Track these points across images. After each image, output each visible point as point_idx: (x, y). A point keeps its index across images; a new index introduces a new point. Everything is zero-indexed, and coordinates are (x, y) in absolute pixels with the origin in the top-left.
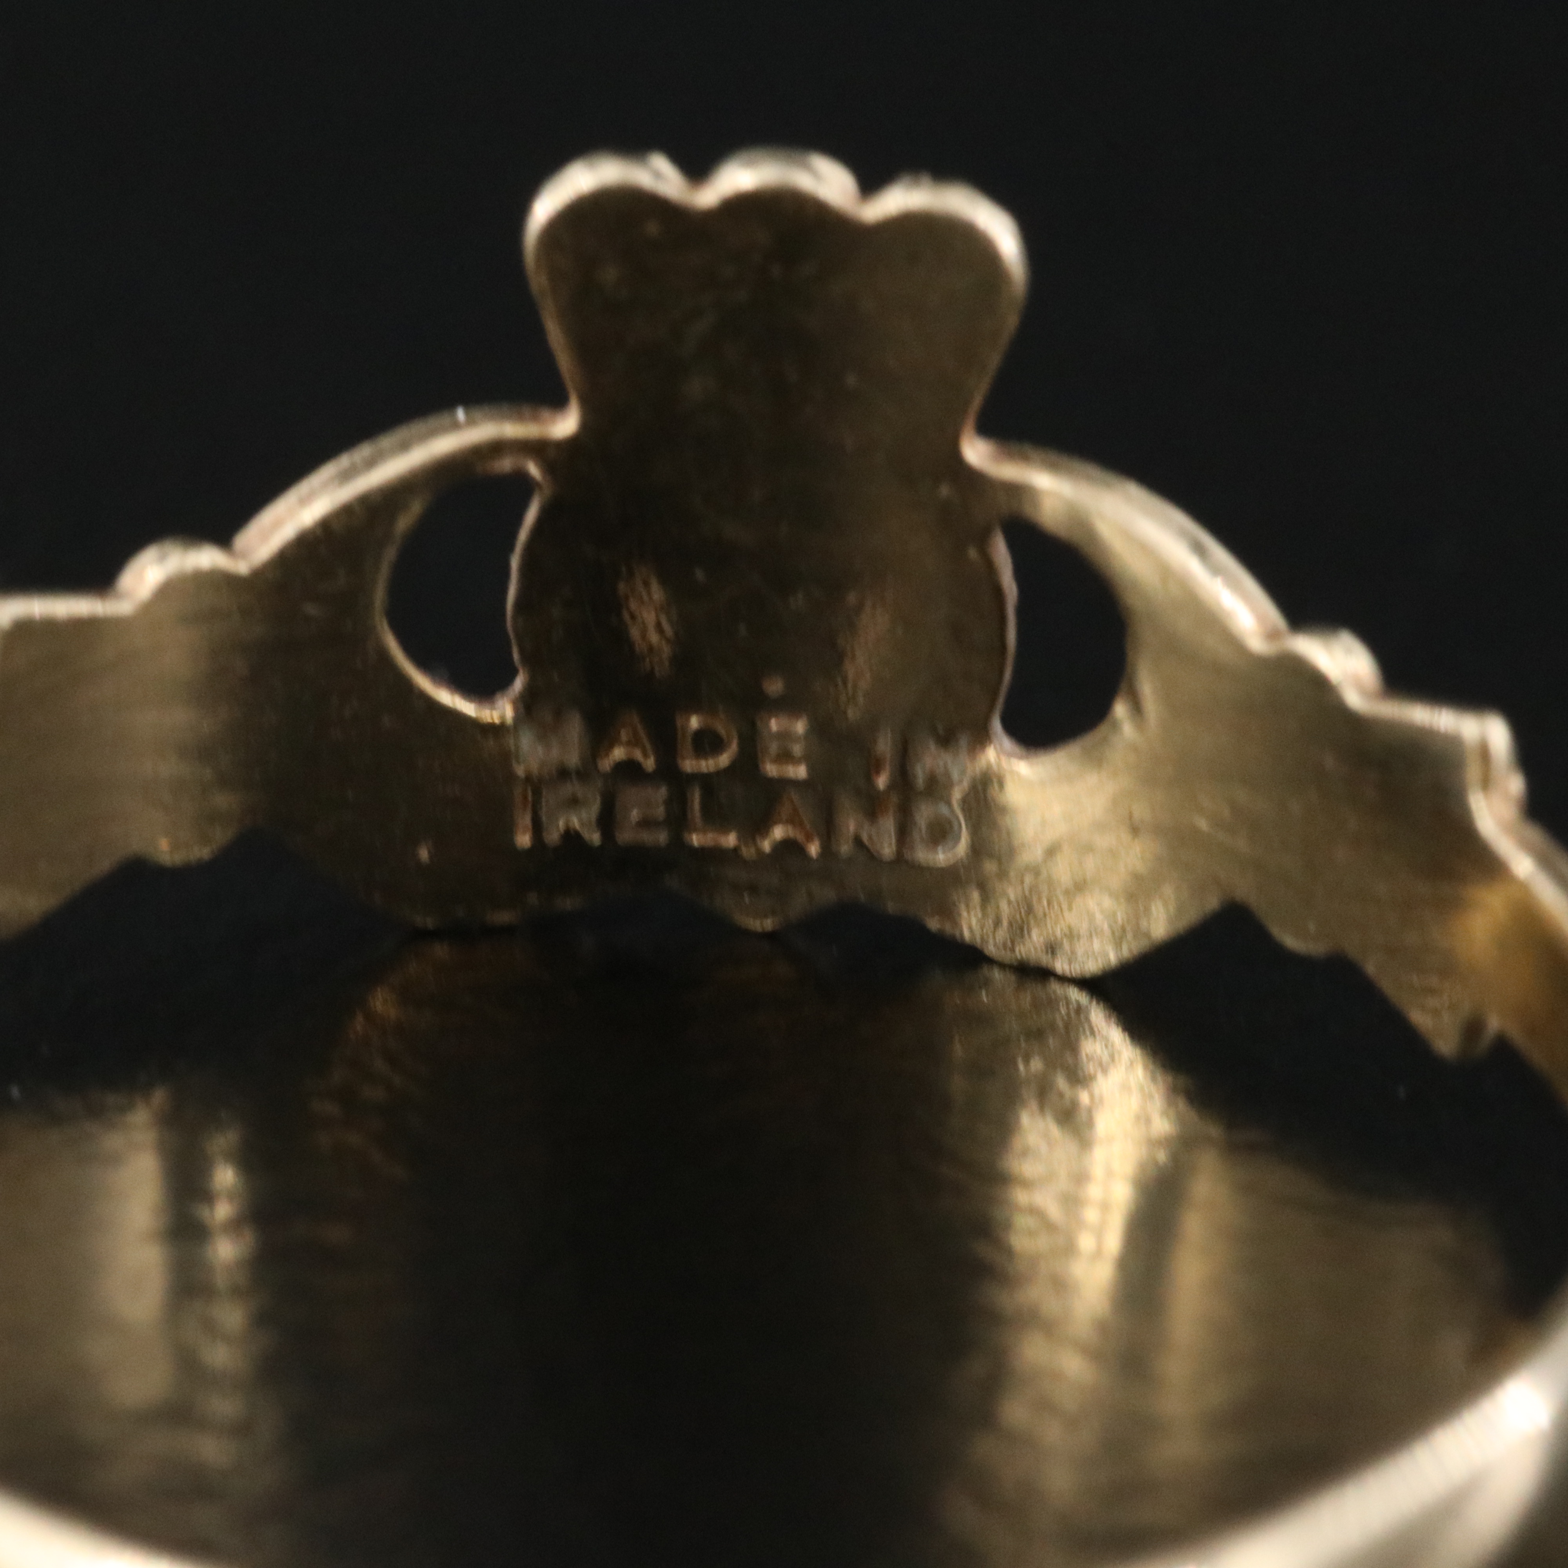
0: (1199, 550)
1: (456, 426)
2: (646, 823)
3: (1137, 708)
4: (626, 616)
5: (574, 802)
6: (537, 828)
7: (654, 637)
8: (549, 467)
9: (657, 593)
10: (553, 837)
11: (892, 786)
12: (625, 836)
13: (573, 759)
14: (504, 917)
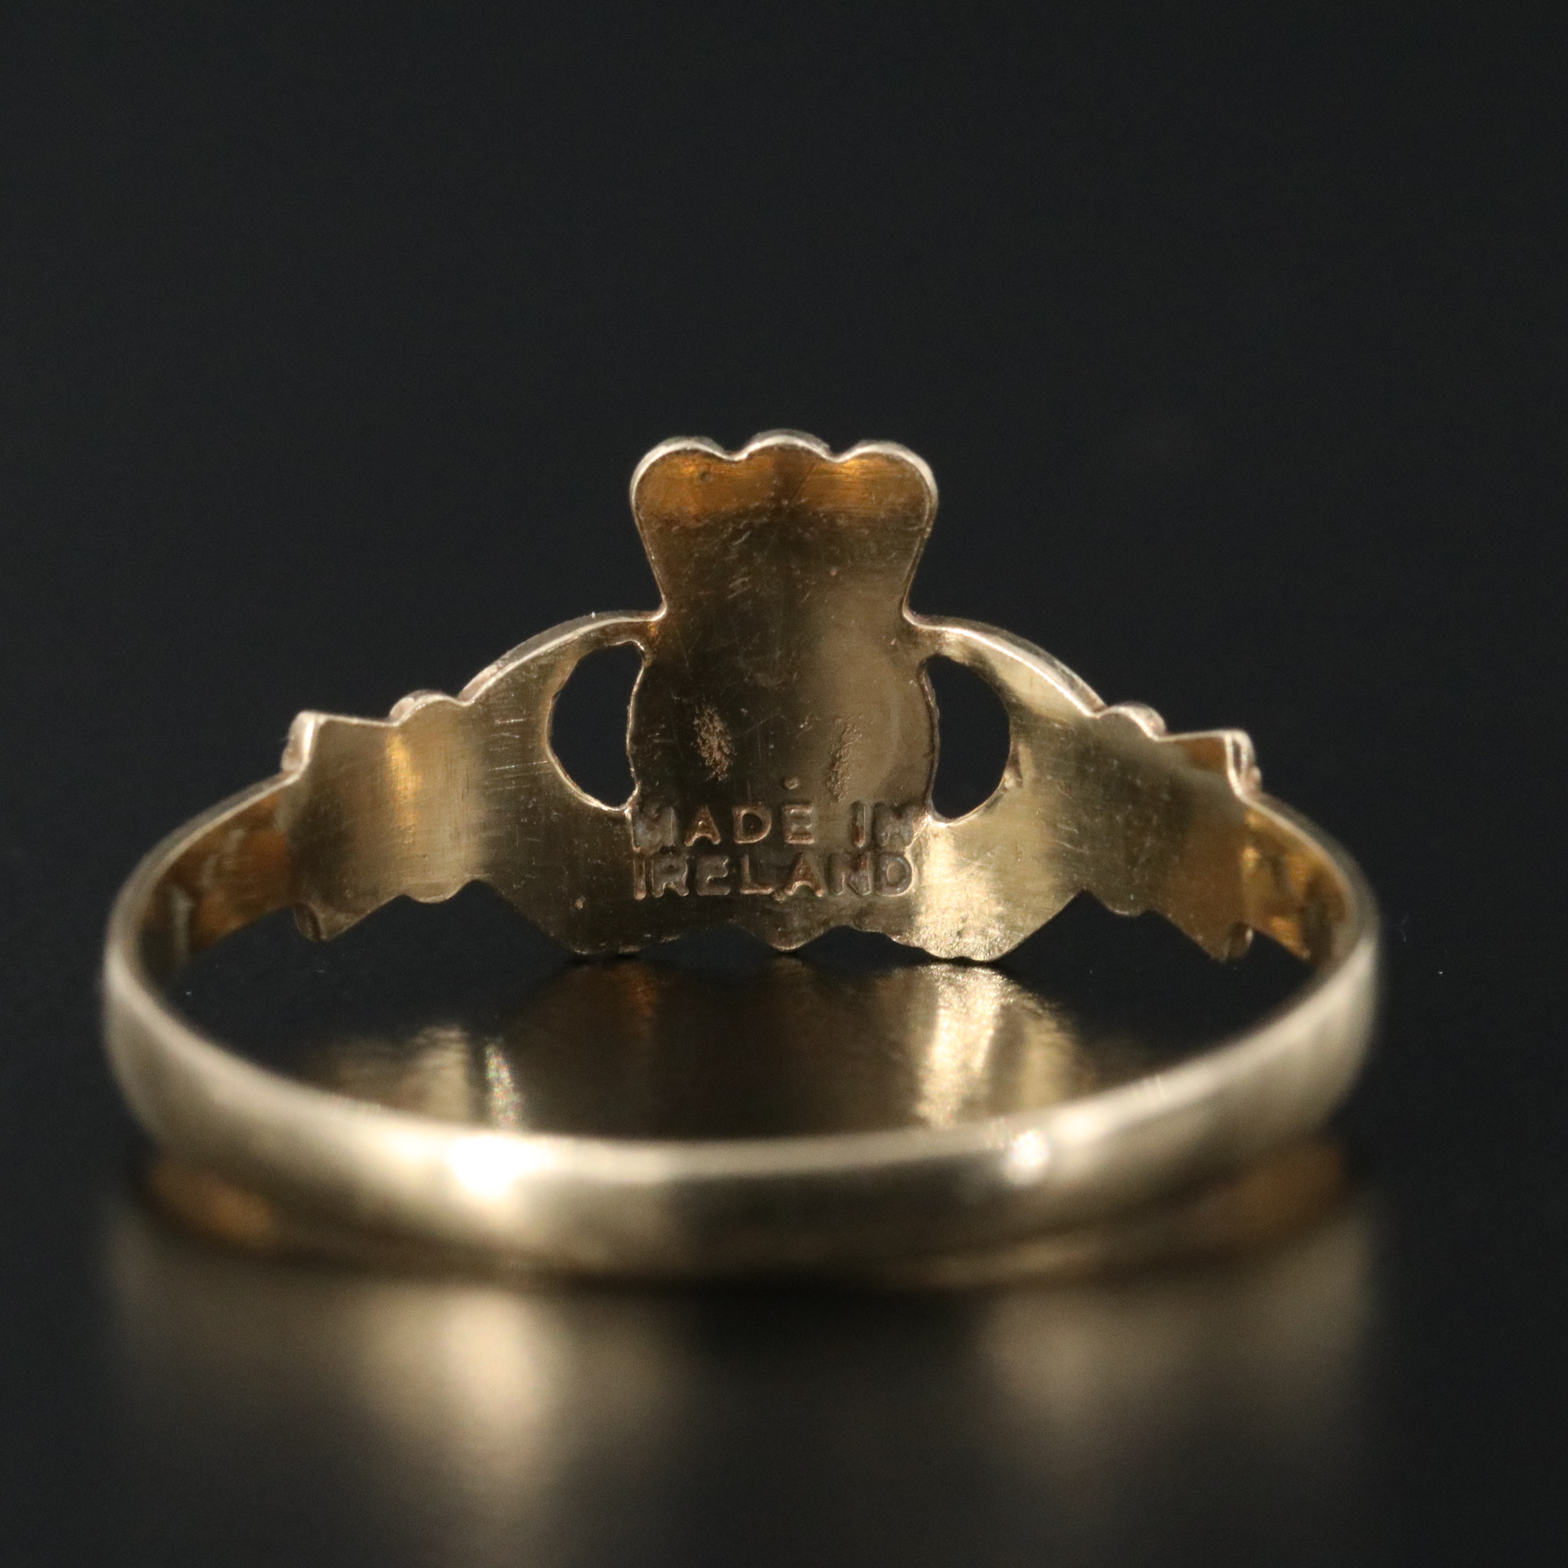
0: (1072, 685)
1: (592, 621)
2: (715, 882)
3: (1018, 774)
4: (699, 741)
5: (671, 870)
6: (649, 888)
7: (717, 755)
8: (649, 642)
9: (718, 726)
10: (659, 894)
11: (868, 848)
12: (702, 893)
13: (670, 842)
14: (631, 949)
